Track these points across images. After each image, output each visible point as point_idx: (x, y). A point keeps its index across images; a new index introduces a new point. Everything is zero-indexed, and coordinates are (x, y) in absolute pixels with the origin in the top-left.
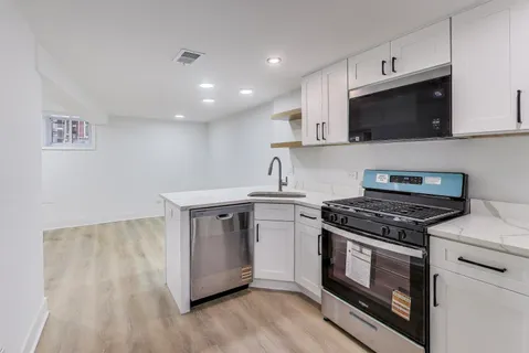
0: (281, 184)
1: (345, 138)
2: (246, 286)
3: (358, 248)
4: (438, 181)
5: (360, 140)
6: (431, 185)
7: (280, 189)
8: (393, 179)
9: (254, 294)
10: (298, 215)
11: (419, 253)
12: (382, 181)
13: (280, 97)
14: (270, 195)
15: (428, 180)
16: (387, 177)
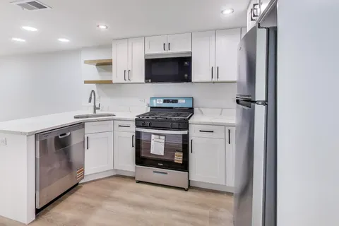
0: (95, 108)
1: (143, 80)
2: (78, 184)
3: (157, 137)
4: (184, 101)
5: (152, 82)
6: (182, 103)
7: (95, 112)
8: (165, 101)
9: (84, 186)
10: (116, 126)
11: (186, 132)
12: (160, 103)
13: (86, 48)
14: (87, 116)
15: (180, 101)
16: (162, 100)
